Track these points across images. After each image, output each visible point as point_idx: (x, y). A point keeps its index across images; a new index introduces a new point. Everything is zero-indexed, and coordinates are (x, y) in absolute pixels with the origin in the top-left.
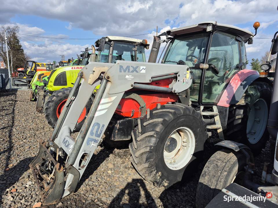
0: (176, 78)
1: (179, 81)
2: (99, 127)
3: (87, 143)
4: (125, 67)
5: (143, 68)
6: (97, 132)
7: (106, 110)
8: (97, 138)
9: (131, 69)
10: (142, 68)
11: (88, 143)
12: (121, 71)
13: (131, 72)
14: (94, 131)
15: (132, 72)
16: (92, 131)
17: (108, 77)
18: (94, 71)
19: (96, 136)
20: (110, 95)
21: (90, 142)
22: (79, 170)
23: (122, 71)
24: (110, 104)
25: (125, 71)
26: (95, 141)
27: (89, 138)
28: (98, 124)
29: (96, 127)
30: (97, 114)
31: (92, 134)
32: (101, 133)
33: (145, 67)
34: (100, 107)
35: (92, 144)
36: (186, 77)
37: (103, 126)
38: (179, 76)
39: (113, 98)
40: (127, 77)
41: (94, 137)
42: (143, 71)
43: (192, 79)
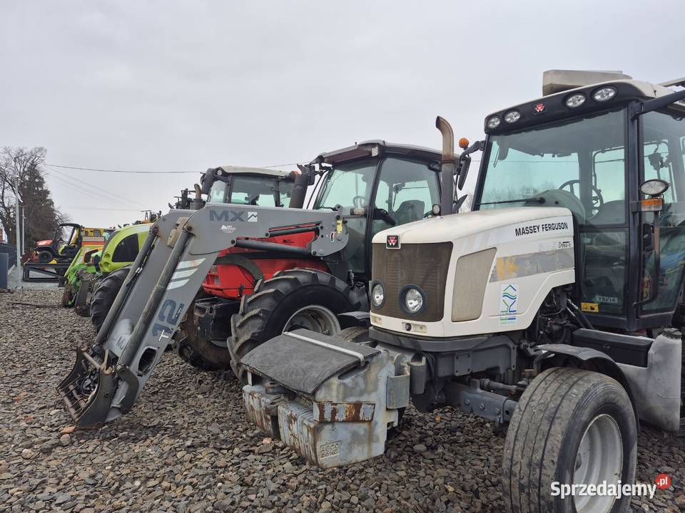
0: (317, 232)
1: (322, 236)
2: (174, 308)
3: (153, 333)
4: (219, 214)
5: (253, 215)
6: (170, 315)
7: (187, 280)
8: (170, 326)
9: (231, 216)
10: (250, 214)
11: (155, 334)
12: (212, 219)
13: (231, 220)
14: (166, 314)
15: (233, 220)
16: (162, 313)
17: (191, 228)
18: (178, 225)
19: (168, 321)
20: (193, 256)
21: (159, 332)
22: (138, 377)
23: (215, 218)
24: (193, 271)
25: (219, 219)
26: (167, 330)
27: (156, 324)
28: (173, 303)
29: (169, 308)
30: (171, 286)
31: (162, 318)
32: (178, 317)
33: (255, 214)
34: (176, 275)
35: (162, 335)
36: (336, 230)
37: (182, 306)
38: (322, 228)
39: (200, 261)
40: (224, 227)
41: (165, 323)
42: (254, 220)
43: (348, 235)
